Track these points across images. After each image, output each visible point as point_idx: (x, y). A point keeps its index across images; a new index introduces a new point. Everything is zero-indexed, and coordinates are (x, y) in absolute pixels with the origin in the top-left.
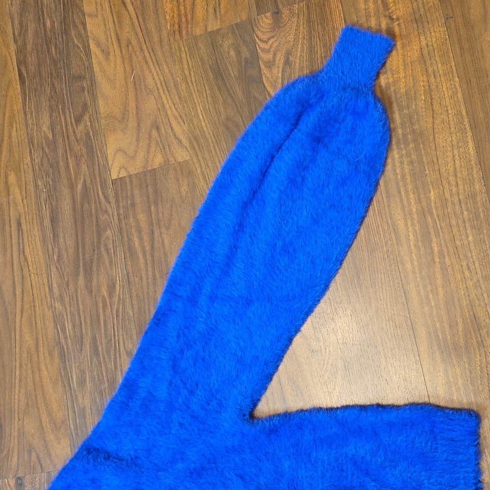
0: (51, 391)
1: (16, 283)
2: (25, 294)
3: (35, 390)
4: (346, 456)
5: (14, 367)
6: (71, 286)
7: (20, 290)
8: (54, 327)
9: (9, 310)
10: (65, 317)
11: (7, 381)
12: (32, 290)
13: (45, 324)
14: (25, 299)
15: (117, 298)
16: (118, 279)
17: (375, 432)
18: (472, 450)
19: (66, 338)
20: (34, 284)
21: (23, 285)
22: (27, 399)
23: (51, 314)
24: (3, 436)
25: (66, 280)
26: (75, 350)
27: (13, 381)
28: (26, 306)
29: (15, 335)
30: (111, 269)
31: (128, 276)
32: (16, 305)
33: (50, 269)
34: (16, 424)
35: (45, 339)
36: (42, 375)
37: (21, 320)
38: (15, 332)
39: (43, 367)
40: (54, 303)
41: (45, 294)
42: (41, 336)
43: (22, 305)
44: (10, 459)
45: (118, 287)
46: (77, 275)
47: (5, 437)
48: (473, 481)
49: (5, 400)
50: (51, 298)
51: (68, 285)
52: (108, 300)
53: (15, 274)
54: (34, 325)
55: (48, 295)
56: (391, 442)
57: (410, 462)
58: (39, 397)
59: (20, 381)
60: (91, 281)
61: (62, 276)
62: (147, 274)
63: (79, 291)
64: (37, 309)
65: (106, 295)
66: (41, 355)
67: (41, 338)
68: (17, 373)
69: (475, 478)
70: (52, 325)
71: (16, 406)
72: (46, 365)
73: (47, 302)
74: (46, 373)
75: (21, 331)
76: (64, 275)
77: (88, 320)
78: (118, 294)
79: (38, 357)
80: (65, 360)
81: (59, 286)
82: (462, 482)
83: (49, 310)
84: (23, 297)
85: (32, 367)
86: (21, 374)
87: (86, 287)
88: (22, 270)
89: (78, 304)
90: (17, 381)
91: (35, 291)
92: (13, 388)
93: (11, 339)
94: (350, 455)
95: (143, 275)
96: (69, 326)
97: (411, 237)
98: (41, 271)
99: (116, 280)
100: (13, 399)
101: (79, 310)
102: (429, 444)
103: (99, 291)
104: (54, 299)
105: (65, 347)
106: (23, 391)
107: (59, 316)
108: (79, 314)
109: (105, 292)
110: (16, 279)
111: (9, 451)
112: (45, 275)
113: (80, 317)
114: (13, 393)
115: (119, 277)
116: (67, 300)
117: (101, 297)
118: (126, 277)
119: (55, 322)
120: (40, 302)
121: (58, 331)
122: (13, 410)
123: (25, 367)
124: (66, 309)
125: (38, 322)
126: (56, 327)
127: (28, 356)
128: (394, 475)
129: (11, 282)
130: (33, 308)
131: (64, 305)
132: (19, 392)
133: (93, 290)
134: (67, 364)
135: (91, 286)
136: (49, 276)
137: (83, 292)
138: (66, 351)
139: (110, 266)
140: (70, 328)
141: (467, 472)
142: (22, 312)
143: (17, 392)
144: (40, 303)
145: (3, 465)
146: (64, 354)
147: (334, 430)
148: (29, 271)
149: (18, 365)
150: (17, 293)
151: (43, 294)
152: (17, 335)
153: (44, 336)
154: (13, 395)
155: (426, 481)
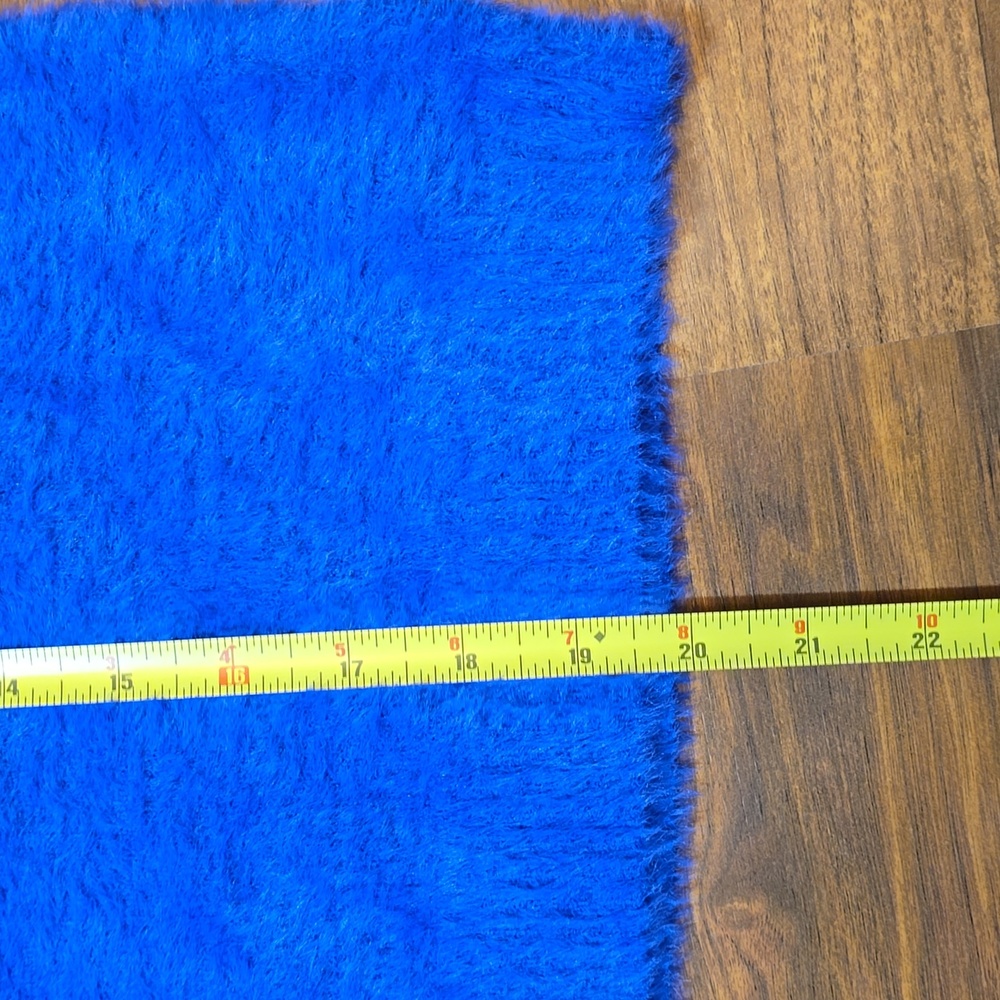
4: (65, 241)
17: (204, 124)
18: (636, 200)
48: (632, 345)
56: (271, 176)
57: (357, 268)
69: (643, 331)
82: (583, 348)
94: (80, 238)
102: (449, 179)
128: (279, 327)
141: (606, 303)
155: (424, 353)
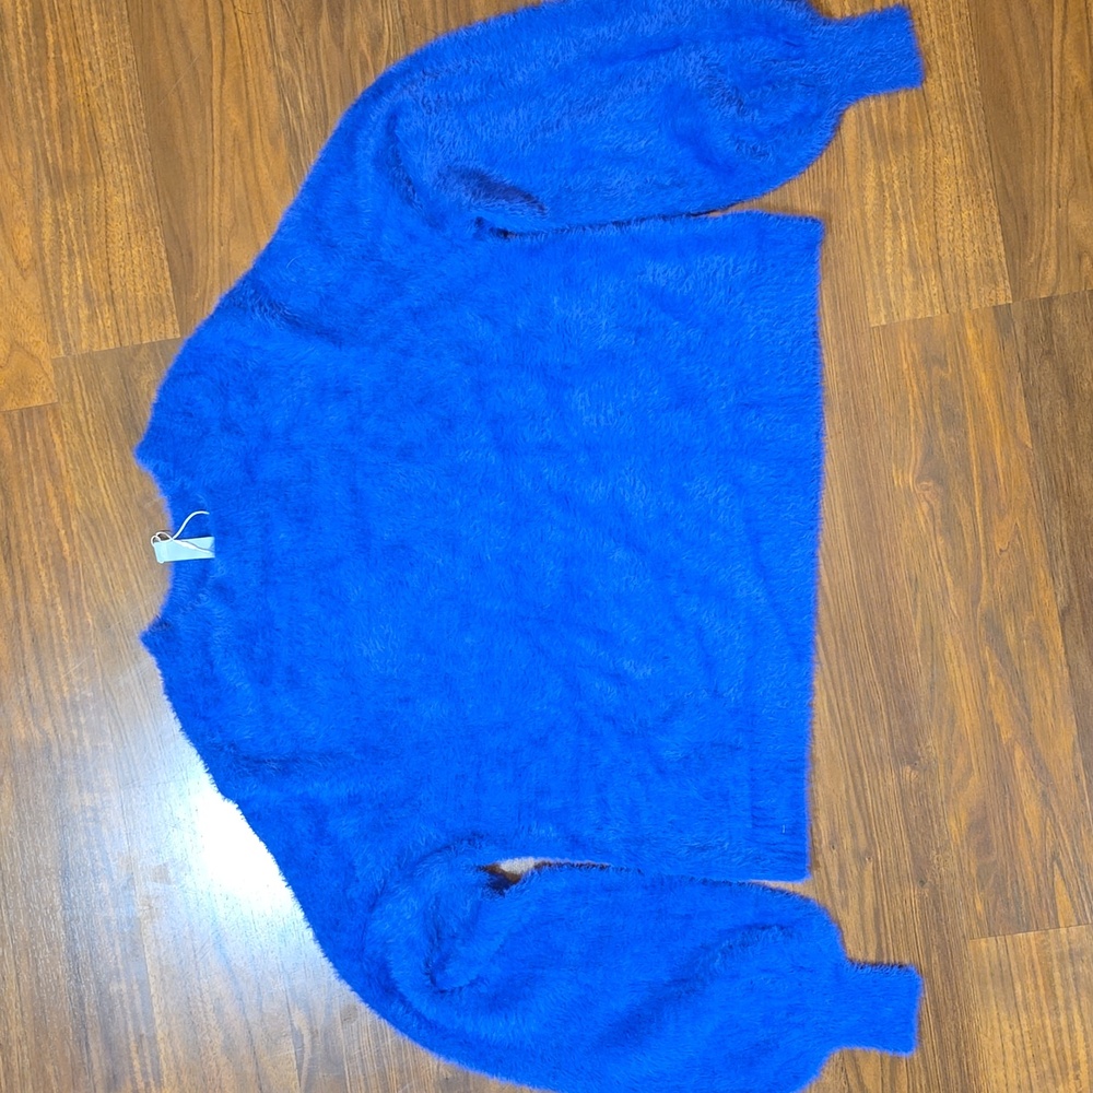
0: (275, 199)
1: (212, 27)
2: (228, 46)
3: (247, 198)
5: (210, 162)
6: (307, 35)
7: (220, 38)
8: (279, 100)
9: (200, 71)
10: (297, 83)
11: (200, 183)
12: (240, 39)
13: (263, 96)
14: (227, 53)
15: (385, 56)
16: (386, 26)
19: (299, 117)
20: (242, 29)
21: (224, 30)
22: (235, 213)
23: (273, 78)
24: (195, 269)
25: (299, 24)
26: (316, 136)
27: (210, 183)
28: (230, 65)
29: (212, 111)
30: (376, 8)
31: (403, 22)
32: (211, 63)
33: (271, 6)
34: (216, 250)
35: (263, 119)
36: (260, 176)
37: (221, 88)
38: (212, 106)
39: (261, 162)
40: (279, 62)
41: (263, 46)
42: (256, 113)
43: (223, 63)
44: (206, 303)
45: (386, 37)
46: (317, 18)
47: (198, 270)
49: (196, 212)
50: (272, 53)
51: (301, 33)
52: (369, 59)
53: (210, 12)
54: (244, 97)
55: (267, 49)
58: (254, 209)
59: (222, 183)
60: (341, 28)
61: (291, 18)
62: (435, 20)
63: (321, 42)
64: (249, 70)
65: (366, 51)
66: (257, 145)
67: (257, 117)
68: (217, 172)
70: (276, 96)
71: (216, 222)
72: (266, 158)
73: (266, 59)
74: (265, 171)
75: (221, 104)
76: (294, 17)
77: (337, 90)
78: (386, 50)
79: (252, 147)
80: (298, 152)
81: (286, 35)
83: (269, 72)
84: (224, 49)
85: (242, 162)
86: (222, 174)
87: (333, 37)
88: (222, 6)
89: (319, 64)
90: (217, 184)
91: (244, 41)
92: (210, 195)
93: (204, 117)
95: (429, 21)
96: (304, 99)
97: (20, 21)
98: (256, 8)
99: (384, 27)
100: (210, 212)
101: (321, 74)
103: (355, 43)
104: (278, 55)
105: (298, 131)
106: (227, 200)
107: (288, 82)
108: (321, 80)
109: (364, 46)
110: (211, 20)
111: (205, 291)
112: (261, 16)
113: (323, 87)
114: (210, 201)
115: (388, 23)
116: (300, 56)
117: (358, 55)
118: (400, 22)
119: (280, 92)
120: (254, 58)
121: (285, 106)
122: (210, 228)
123: (230, 162)
124: (299, 72)
125: (251, 90)
126: (281, 99)
127: (234, 145)
129: (203, 24)
130: (242, 68)
131: (295, 65)
132: (221, 200)
133: (345, 41)
134: (302, 158)
135: (342, 37)
136: (268, 16)
137: (328, 46)
138: (299, 137)
139: (373, 5)
140: (306, 102)
142: (223, 75)
143: (216, 200)
144: (254, 61)
145: (195, 313)
146: (297, 142)
147: (624, 250)
148: (234, 7)
149: (217, 159)
150: (214, 43)
151: (259, 46)
152: (215, 110)
153: (262, 114)
154: (210, 205)
